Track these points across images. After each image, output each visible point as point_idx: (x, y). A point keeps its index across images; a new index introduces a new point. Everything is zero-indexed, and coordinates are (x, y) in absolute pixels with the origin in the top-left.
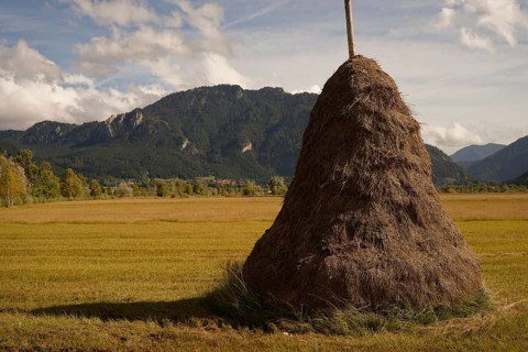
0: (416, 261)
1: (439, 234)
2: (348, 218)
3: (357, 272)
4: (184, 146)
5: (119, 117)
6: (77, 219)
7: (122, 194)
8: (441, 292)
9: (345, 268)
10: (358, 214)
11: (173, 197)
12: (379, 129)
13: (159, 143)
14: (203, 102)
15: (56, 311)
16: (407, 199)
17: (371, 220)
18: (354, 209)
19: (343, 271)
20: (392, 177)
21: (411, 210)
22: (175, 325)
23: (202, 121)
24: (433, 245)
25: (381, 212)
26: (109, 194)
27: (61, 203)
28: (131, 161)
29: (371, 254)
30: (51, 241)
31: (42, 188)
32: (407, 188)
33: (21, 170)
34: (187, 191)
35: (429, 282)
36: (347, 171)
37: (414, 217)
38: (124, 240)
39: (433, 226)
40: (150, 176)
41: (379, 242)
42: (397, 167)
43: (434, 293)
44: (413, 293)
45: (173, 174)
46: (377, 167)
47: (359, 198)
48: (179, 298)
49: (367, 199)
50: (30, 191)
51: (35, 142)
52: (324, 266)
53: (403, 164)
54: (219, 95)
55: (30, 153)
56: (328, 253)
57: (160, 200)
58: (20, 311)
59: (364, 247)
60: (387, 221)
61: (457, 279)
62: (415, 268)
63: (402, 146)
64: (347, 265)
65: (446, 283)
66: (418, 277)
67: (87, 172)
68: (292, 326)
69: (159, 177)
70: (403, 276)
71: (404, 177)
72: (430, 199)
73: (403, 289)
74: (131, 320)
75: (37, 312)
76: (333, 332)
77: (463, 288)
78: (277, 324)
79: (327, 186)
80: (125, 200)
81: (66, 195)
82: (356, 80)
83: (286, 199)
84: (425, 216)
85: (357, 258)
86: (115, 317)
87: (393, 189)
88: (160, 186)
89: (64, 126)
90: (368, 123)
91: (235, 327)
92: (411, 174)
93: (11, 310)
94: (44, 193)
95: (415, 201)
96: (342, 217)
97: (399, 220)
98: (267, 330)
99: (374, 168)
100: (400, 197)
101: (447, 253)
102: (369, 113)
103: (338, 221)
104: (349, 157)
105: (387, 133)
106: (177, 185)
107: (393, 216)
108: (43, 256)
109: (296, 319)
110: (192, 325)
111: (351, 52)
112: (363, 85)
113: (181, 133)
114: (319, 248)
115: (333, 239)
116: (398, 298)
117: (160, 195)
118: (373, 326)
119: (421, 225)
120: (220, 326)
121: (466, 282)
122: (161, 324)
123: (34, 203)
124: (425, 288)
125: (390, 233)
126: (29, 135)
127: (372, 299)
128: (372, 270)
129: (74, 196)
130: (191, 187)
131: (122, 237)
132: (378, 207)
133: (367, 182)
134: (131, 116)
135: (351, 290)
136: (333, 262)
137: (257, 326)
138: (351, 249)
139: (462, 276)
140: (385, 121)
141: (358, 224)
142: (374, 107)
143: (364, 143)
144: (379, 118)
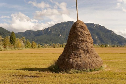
0: (87, 60)
1: (93, 55)
2: (75, 52)
3: (75, 62)
4: (60, 36)
5: (45, 29)
6: (32, 53)
7: (45, 47)
8: (92, 66)
9: (73, 61)
10: (77, 51)
11: (57, 48)
12: (82, 35)
13: (54, 35)
14: (65, 25)
15: (21, 69)
16: (87, 48)
17: (79, 52)
18: (76, 50)
19: (73, 62)
20: (84, 44)
21: (87, 51)
22: (42, 72)
23: (64, 30)
24: (91, 57)
25: (81, 51)
26: (43, 47)
27: (31, 49)
28: (48, 39)
29: (79, 59)
30: (25, 57)
31: (27, 46)
32: (87, 46)
33: (23, 41)
34: (60, 47)
35: (89, 64)
36: (75, 43)
37: (88, 52)
38: (40, 57)
39: (92, 54)
40: (52, 43)
41: (80, 57)
42: (85, 42)
43: (90, 66)
44: (86, 66)
45: (58, 42)
46: (81, 42)
47: (77, 48)
48: (45, 68)
49: (78, 48)
50: (24, 46)
51: (26, 35)
52: (69, 61)
53: (86, 42)
54: (69, 24)
55: (24, 37)
56: (70, 59)
57: (54, 48)
58: (15, 69)
59: (77, 57)
60: (82, 53)
61: (96, 64)
62: (87, 62)
63: (86, 38)
64: (74, 61)
65: (93, 65)
66: (87, 63)
67: (37, 42)
68: (62, 72)
69: (54, 43)
70: (84, 63)
71: (86, 44)
72: (91, 48)
73: (84, 66)
74: (34, 71)
75: (17, 69)
76: (70, 73)
77: (97, 66)
78: (60, 72)
79: (71, 46)
80: (46, 48)
81: (33, 47)
82: (78, 25)
83: (64, 48)
84: (90, 52)
85: (76, 60)
86: (31, 71)
87: (84, 46)
88: (54, 45)
89: (32, 31)
90: (79, 34)
91: (53, 72)
92: (88, 44)
93: (13, 69)
94: (28, 47)
95: (88, 49)
96: (74, 52)
97: (85, 52)
98: (58, 73)
99: (80, 42)
100: (85, 48)
101: (94, 59)
102: (80, 32)
103: (73, 53)
104: (75, 40)
105: (83, 35)
106: (58, 45)
107: (83, 52)
108: (23, 60)
109: (64, 71)
110: (45, 72)
111: (78, 19)
112: (79, 26)
113: (59, 33)
114: (69, 58)
115: (72, 56)
116: (83, 67)
117: (54, 47)
118: (77, 72)
119: (89, 53)
120: (50, 72)
121: (98, 64)
122: (39, 72)
123: (25, 49)
124: (89, 65)
125: (83, 55)
126: (24, 33)
127: (78, 67)
128: (78, 62)
129: (34, 47)
130: (61, 45)
131: (40, 56)
132: (81, 50)
133: (79, 45)
134: (48, 29)
135: (74, 66)
136: (71, 60)
137: (56, 72)
138: (75, 58)
139: (97, 63)
140: (83, 33)
141: (77, 53)
142: (81, 31)
143: (78, 38)
144: (81, 32)
